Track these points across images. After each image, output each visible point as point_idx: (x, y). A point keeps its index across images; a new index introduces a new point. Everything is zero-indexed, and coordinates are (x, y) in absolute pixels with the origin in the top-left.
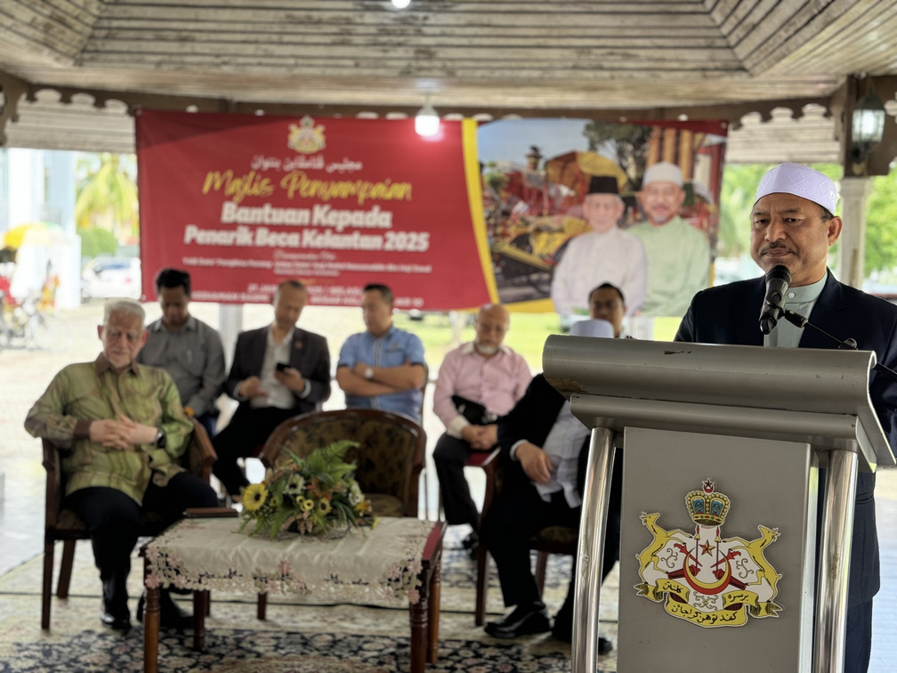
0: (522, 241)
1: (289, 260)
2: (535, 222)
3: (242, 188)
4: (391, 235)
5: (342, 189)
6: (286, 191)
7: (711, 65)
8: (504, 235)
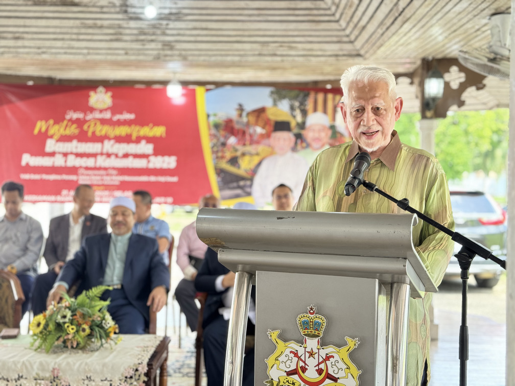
0: (234, 161)
1: (88, 175)
2: (241, 149)
3: (59, 130)
4: (152, 158)
5: (123, 131)
6: (87, 132)
7: (341, 53)
8: (223, 157)
